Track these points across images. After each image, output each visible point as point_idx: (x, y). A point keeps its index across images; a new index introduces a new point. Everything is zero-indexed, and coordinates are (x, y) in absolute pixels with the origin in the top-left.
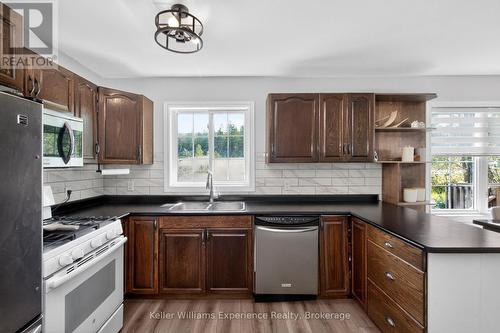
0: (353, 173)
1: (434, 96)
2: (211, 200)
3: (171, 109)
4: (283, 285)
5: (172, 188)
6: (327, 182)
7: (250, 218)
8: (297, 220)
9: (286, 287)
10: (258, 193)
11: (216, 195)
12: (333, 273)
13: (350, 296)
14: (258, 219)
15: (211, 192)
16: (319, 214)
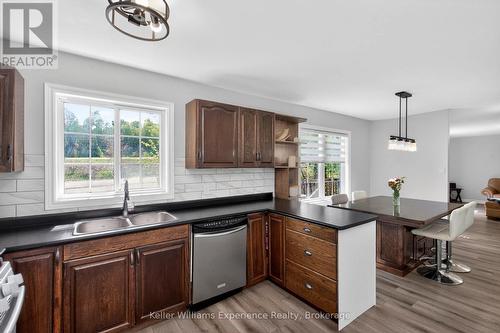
0: (257, 176)
1: (304, 120)
2: (125, 213)
3: (58, 95)
4: (219, 287)
5: (59, 203)
6: (238, 184)
7: (186, 226)
8: (231, 222)
9: (222, 287)
10: (178, 199)
11: (131, 206)
12: (256, 262)
13: (268, 278)
14: (198, 226)
15: (125, 204)
16: (245, 214)
